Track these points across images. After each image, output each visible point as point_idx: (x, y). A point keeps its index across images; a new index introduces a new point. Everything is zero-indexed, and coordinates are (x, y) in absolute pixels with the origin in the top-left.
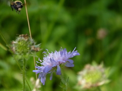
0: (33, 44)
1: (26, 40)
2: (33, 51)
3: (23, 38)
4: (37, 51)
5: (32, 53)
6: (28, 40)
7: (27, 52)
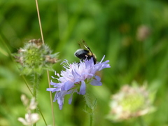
0: (48, 53)
1: (39, 47)
2: (48, 63)
3: (34, 45)
4: (54, 63)
5: (47, 65)
6: (42, 48)
7: (40, 64)
